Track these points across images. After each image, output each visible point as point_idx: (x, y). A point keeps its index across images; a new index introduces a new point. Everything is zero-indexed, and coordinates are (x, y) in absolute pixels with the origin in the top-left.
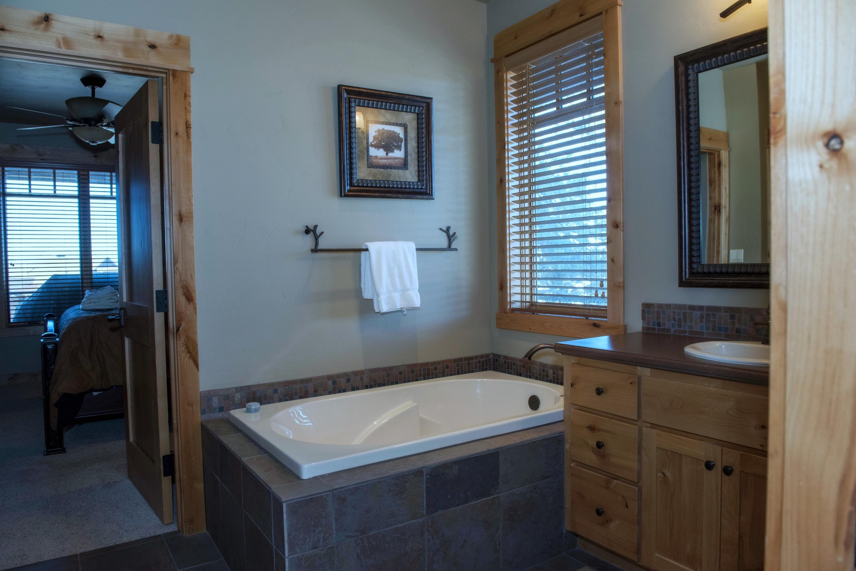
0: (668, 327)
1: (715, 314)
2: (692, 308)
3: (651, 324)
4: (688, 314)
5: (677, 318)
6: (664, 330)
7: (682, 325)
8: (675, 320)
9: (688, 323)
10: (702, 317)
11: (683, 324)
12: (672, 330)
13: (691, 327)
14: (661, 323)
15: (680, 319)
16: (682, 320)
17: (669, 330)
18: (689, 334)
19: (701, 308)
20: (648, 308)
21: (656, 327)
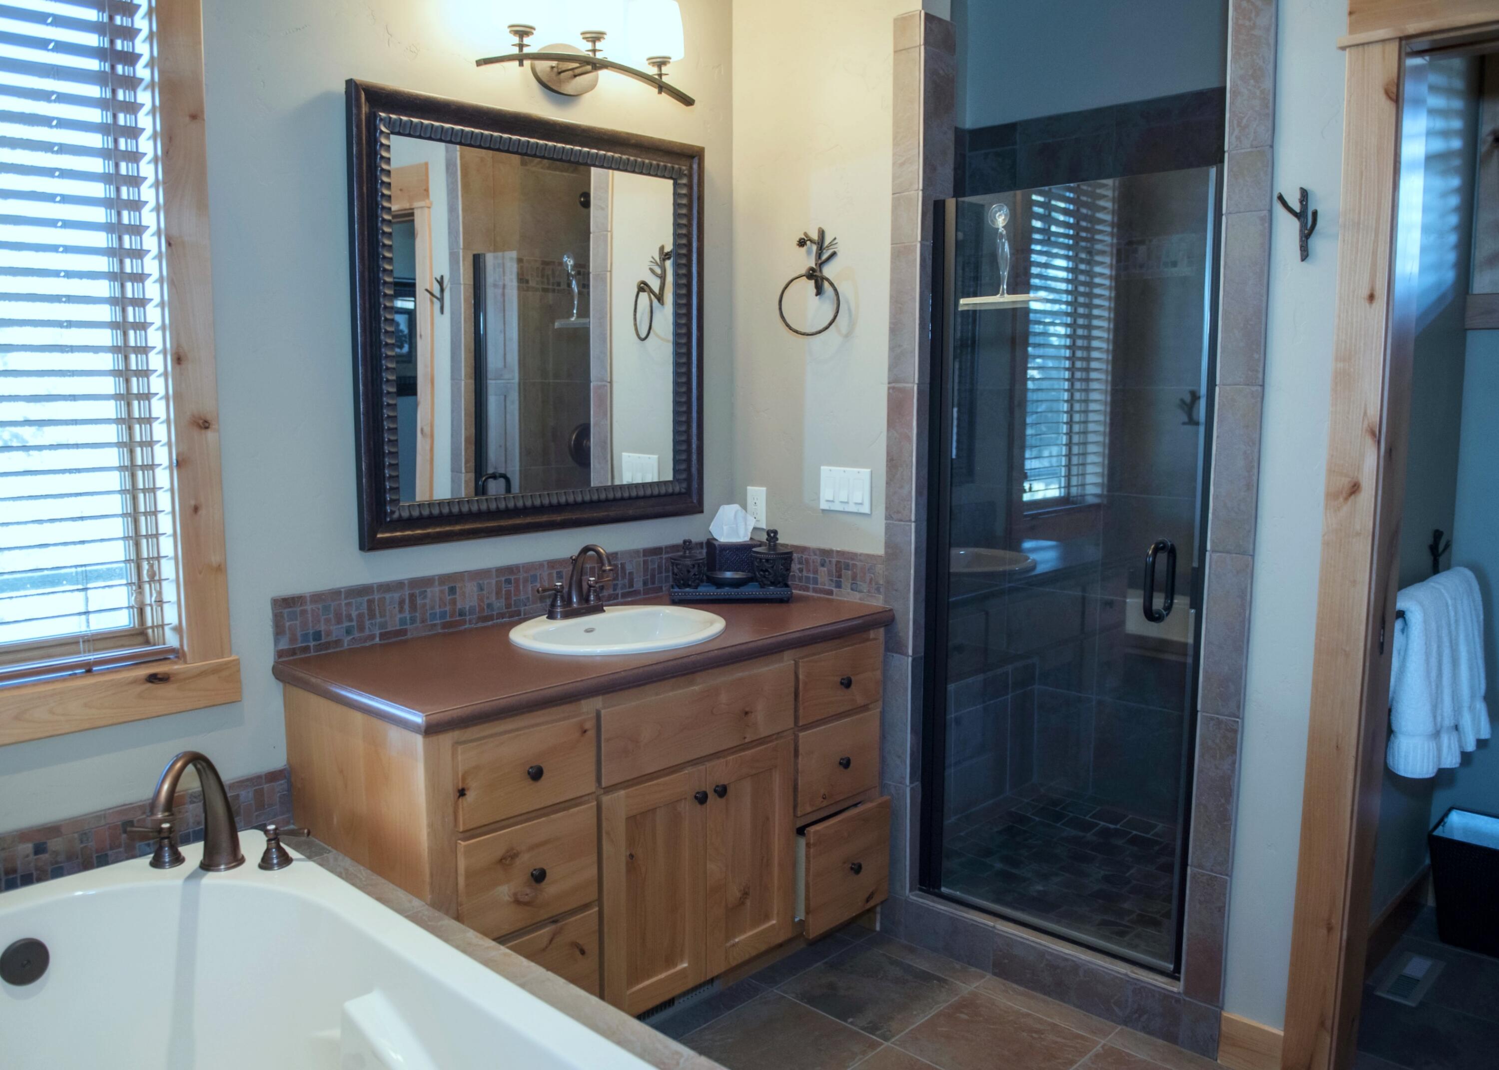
0: (336, 637)
1: (426, 591)
2: (386, 587)
3: (299, 638)
4: (376, 603)
5: (354, 614)
6: (327, 645)
7: (367, 627)
8: (351, 620)
9: (378, 620)
10: (401, 603)
11: (367, 623)
12: (346, 640)
13: (383, 625)
14: (323, 633)
15: (360, 616)
16: (366, 616)
17: (338, 642)
18: (380, 640)
19: (400, 585)
20: (291, 607)
21: (312, 644)
